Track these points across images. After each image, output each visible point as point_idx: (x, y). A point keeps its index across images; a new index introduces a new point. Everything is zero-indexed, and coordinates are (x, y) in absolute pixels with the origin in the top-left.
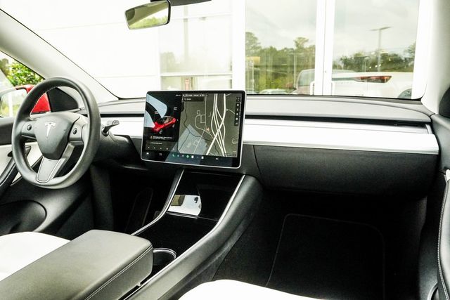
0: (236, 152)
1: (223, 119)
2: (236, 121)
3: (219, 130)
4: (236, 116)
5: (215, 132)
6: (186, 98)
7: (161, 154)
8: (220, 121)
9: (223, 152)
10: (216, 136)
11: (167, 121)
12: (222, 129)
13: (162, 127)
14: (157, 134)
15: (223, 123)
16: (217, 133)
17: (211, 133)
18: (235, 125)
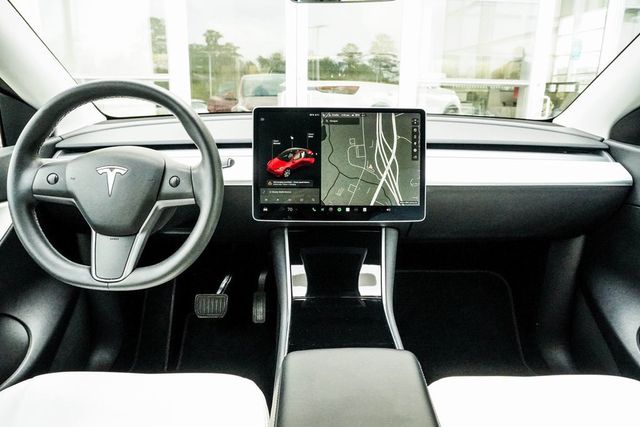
0: (418, 198)
1: (393, 151)
2: (413, 154)
3: (388, 168)
4: (414, 146)
5: (383, 170)
6: (329, 119)
7: (290, 209)
8: (389, 155)
9: (398, 200)
10: (384, 176)
11: (297, 156)
12: (393, 166)
13: (289, 165)
14: (281, 177)
15: (393, 157)
16: (386, 172)
17: (376, 172)
18: (413, 159)
